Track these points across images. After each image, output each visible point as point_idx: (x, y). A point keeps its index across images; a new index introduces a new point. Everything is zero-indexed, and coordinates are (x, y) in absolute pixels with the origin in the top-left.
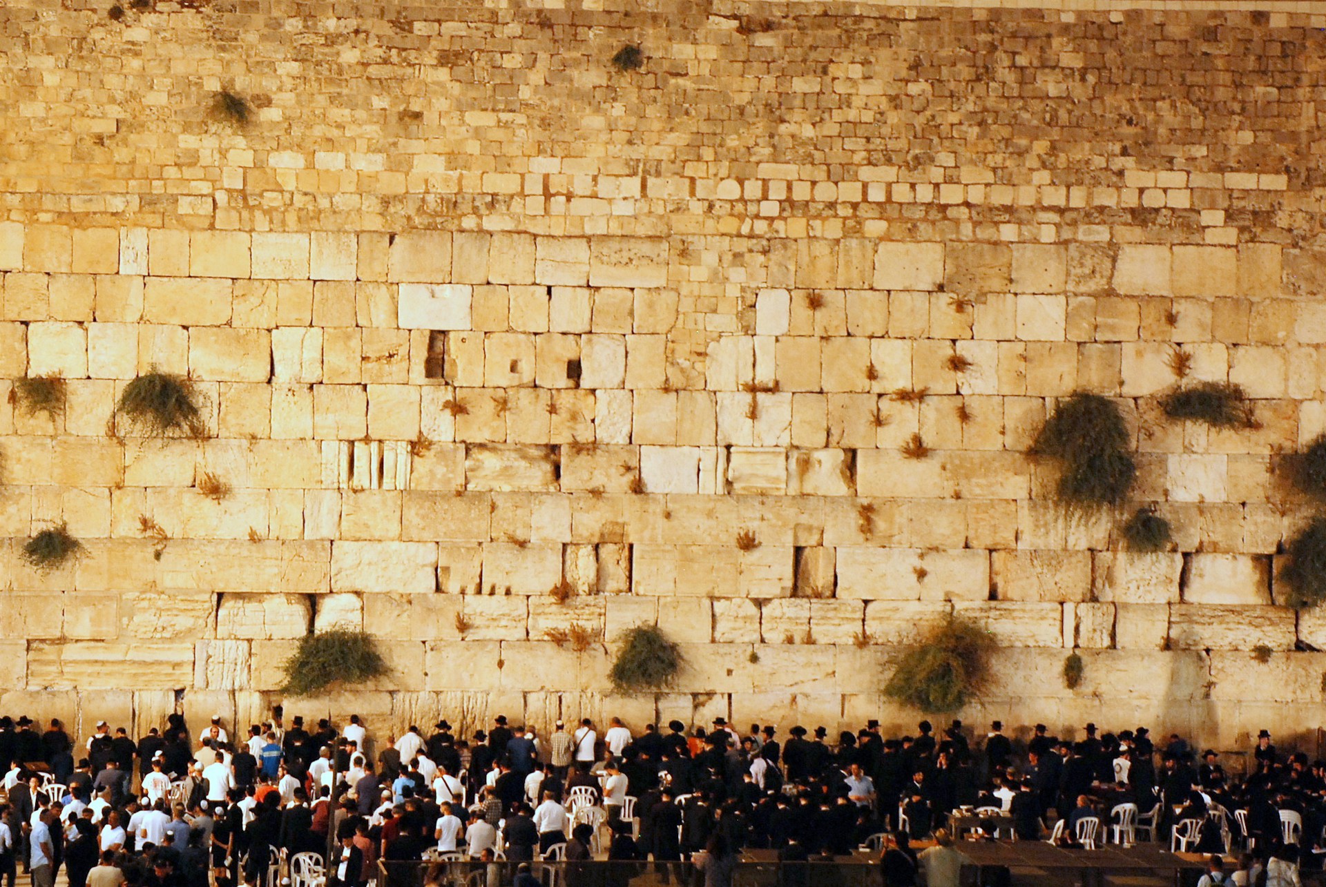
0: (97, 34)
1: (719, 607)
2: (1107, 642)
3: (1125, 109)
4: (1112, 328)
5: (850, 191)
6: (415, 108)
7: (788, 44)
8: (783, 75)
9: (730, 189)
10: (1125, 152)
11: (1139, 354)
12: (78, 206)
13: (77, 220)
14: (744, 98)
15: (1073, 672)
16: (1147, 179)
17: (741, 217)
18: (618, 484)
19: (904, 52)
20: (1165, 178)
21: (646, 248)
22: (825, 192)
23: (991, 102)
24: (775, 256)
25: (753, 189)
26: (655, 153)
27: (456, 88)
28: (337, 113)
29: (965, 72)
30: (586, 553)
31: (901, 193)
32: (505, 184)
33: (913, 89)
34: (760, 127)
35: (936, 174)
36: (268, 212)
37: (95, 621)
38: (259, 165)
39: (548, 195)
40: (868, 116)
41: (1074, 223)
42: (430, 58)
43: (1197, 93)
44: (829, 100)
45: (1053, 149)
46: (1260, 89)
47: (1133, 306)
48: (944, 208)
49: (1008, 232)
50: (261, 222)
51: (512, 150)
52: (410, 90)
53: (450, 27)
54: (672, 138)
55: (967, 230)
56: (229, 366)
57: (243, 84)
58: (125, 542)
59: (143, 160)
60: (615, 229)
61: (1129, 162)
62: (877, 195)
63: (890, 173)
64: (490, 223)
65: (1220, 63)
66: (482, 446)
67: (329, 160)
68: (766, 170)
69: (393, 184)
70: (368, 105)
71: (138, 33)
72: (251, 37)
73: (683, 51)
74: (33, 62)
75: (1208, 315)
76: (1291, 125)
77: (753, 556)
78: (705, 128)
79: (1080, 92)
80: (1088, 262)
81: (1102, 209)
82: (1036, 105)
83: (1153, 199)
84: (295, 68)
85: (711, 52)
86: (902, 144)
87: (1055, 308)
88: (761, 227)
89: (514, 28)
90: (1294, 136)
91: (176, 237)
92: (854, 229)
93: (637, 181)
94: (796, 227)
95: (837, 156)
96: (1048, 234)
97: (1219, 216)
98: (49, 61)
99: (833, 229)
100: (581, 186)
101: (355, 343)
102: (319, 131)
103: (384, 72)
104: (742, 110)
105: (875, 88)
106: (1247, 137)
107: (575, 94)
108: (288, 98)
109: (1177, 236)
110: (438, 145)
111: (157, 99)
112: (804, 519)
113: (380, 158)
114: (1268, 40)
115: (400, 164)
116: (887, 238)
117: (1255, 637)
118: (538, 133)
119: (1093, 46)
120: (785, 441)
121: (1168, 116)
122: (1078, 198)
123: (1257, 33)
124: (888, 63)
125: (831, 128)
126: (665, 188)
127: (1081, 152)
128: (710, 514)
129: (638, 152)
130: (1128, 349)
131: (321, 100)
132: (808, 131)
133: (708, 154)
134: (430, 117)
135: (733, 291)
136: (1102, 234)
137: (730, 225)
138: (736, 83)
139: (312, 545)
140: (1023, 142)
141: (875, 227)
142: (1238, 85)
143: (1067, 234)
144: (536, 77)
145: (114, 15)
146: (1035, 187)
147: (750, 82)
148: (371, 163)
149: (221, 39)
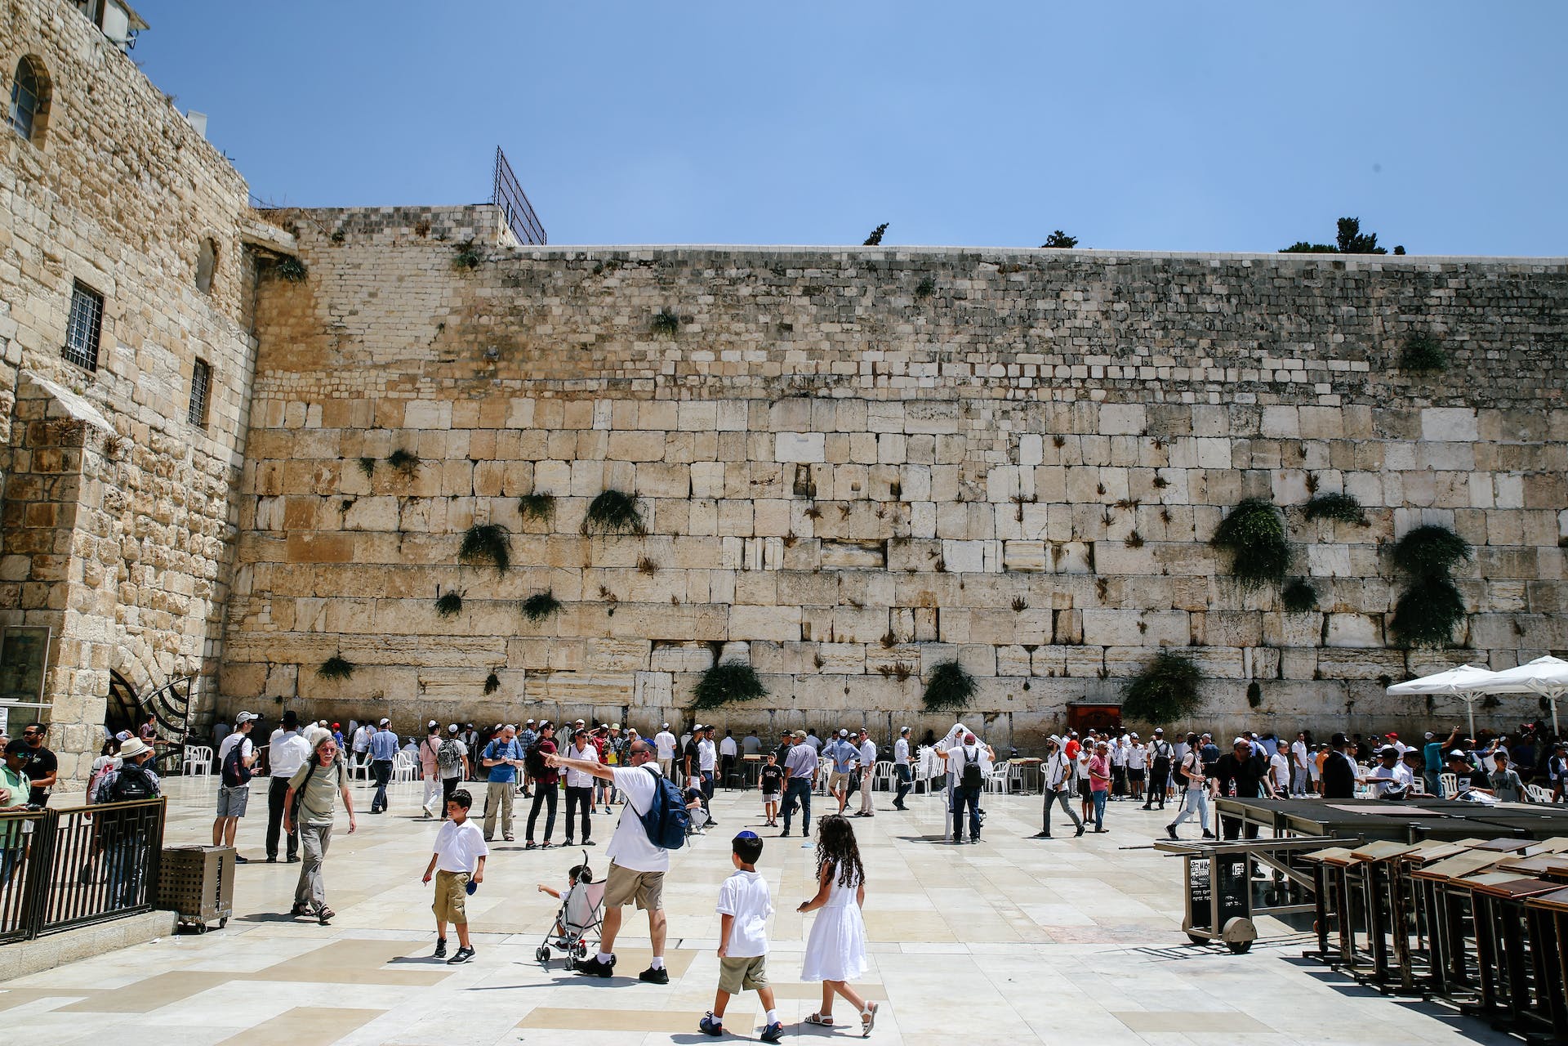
0: (586, 283)
1: (1002, 652)
2: (1275, 675)
3: (1258, 320)
4: (1264, 460)
5: (1079, 371)
6: (787, 320)
7: (1033, 279)
8: (1030, 298)
9: (999, 370)
10: (1260, 347)
11: (1283, 477)
12: (568, 386)
13: (569, 397)
14: (1006, 313)
15: (1254, 696)
16: (1277, 364)
17: (1007, 388)
18: (927, 565)
19: (1109, 285)
20: (1289, 363)
21: (943, 408)
22: (1063, 372)
23: (1170, 315)
24: (1031, 413)
25: (1014, 370)
26: (947, 348)
27: (814, 309)
28: (736, 326)
29: (1151, 296)
30: (907, 613)
31: (1114, 372)
32: (847, 368)
33: (1117, 307)
34: (1017, 331)
35: (1137, 361)
36: (690, 389)
37: (569, 657)
38: (685, 359)
39: (875, 374)
40: (1088, 324)
41: (1231, 392)
42: (798, 291)
43: (1304, 310)
44: (1061, 314)
45: (1213, 344)
46: (1345, 308)
47: (1276, 445)
48: (1144, 382)
49: (1188, 397)
50: (685, 393)
51: (850, 347)
52: (784, 310)
53: (809, 272)
54: (958, 338)
55: (1160, 396)
56: (662, 487)
57: (676, 309)
58: (590, 604)
59: (611, 358)
60: (921, 395)
61: (1264, 353)
62: (1097, 373)
63: (1105, 360)
64: (838, 392)
65: (1317, 292)
66: (833, 541)
67: (729, 356)
68: (1022, 358)
69: (772, 369)
70: (756, 321)
71: (612, 283)
72: (682, 282)
73: (963, 284)
74: (546, 301)
75: (1327, 451)
76: (1367, 330)
77: (1024, 614)
78: (979, 331)
79: (1227, 309)
80: (1244, 417)
81: (1249, 383)
82: (1200, 317)
83: (1282, 377)
84: (710, 299)
85: (981, 284)
86: (1113, 341)
87: (1224, 446)
88: (1020, 394)
89: (852, 272)
90: (1370, 337)
91: (630, 405)
92: (1086, 396)
93: (935, 366)
94: (1045, 393)
95: (1069, 349)
96: (1214, 398)
97: (1326, 388)
98: (556, 301)
99: (1070, 395)
100: (898, 368)
101: (746, 471)
102: (724, 337)
103: (767, 300)
104: (1004, 321)
105: (1092, 306)
106: (1339, 338)
107: (892, 311)
108: (705, 317)
109: (1300, 400)
110: (802, 344)
111: (621, 320)
112: (1058, 589)
113: (764, 353)
114: (1346, 278)
115: (777, 357)
116: (1107, 401)
117: (1377, 670)
118: (868, 336)
119: (1233, 281)
120: (1044, 537)
121: (1287, 325)
122: (1232, 375)
123: (1338, 274)
124: (1099, 292)
125: (1064, 332)
126: (955, 370)
127: (1232, 346)
128: (993, 586)
129: (936, 347)
130: (1275, 474)
131: (726, 318)
132: (1049, 334)
133: (982, 348)
134: (797, 327)
135: (1003, 436)
136: (1251, 399)
137: (1000, 393)
138: (1000, 304)
139: (715, 607)
140: (1193, 340)
141: (1098, 394)
142: (1330, 306)
143: (1227, 398)
144: (867, 301)
145: (597, 271)
146: (1203, 369)
147: (1008, 303)
148: (758, 357)
149: (664, 284)
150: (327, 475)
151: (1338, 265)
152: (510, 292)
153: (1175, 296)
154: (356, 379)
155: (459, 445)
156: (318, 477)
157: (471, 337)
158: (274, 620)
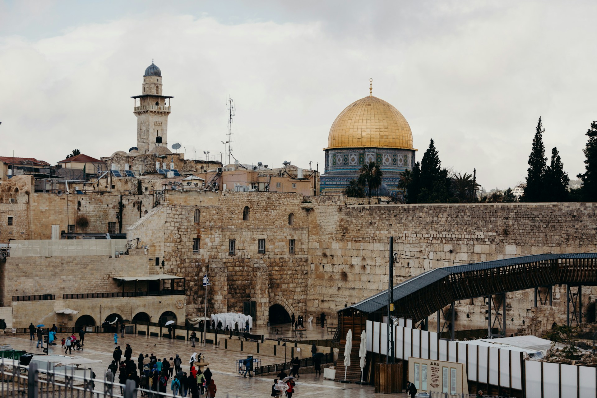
0: (358, 215)
2: (473, 311)
3: (475, 222)
4: (473, 258)
5: (441, 236)
6: (391, 224)
7: (433, 212)
8: (433, 217)
9: (427, 236)
10: (475, 229)
12: (356, 240)
13: (356, 242)
14: (428, 221)
15: (468, 316)
16: (478, 233)
17: (428, 240)
19: (447, 213)
20: (481, 233)
21: (416, 245)
22: (438, 236)
23: (458, 221)
24: (432, 246)
25: (429, 236)
26: (418, 230)
27: (395, 221)
28: (383, 225)
31: (447, 236)
32: (401, 235)
33: (449, 219)
34: (430, 226)
35: (452, 233)
38: (374, 233)
39: (406, 237)
40: (443, 223)
41: (469, 241)
42: (393, 216)
43: (484, 219)
44: (438, 221)
45: (466, 229)
46: (493, 218)
47: (476, 255)
48: (453, 238)
49: (460, 242)
50: (375, 241)
51: (402, 230)
52: (391, 221)
53: (395, 211)
54: (420, 228)
55: (455, 242)
56: (371, 263)
57: (373, 221)
59: (363, 232)
60: (413, 242)
61: (476, 231)
62: (444, 236)
63: (445, 233)
64: (399, 241)
66: (398, 276)
67: (382, 232)
68: (431, 232)
69: (389, 235)
70: (386, 224)
71: (363, 214)
72: (374, 214)
73: (421, 214)
74: (352, 219)
75: (486, 256)
76: (497, 224)
78: (424, 226)
79: (469, 219)
80: (471, 247)
81: (472, 239)
82: (464, 221)
83: (479, 237)
84: (378, 218)
85: (424, 214)
86: (447, 228)
87: (466, 255)
88: (430, 242)
89: (402, 211)
90: (497, 226)
91: (366, 244)
92: (441, 242)
93: (416, 235)
94: (434, 242)
95: (439, 230)
96: (465, 243)
97: (487, 240)
98: (354, 219)
99: (439, 242)
100: (409, 235)
101: (384, 260)
102: (381, 228)
103: (388, 218)
104: (428, 223)
105: (444, 219)
106: (491, 226)
107: (409, 221)
108: (378, 223)
109: (482, 243)
110: (394, 229)
111: (364, 223)
115: (389, 233)
116: (445, 243)
118: (404, 227)
119: (471, 211)
121: (481, 223)
122: (469, 237)
123: (492, 209)
124: (446, 215)
125: (439, 226)
126: (419, 236)
127: (470, 229)
129: (416, 230)
131: (381, 223)
132: (436, 226)
133: (424, 230)
134: (393, 225)
135: (427, 252)
136: (472, 243)
137: (426, 241)
138: (427, 219)
140: (462, 227)
141: (444, 241)
142: (490, 217)
143: (468, 243)
144: (404, 219)
145: (360, 211)
146: (464, 235)
147: (429, 219)
148: (386, 232)
149: (371, 214)
150: (320, 259)
151: (492, 206)
152: (346, 217)
153: (460, 216)
154: (324, 237)
155: (340, 253)
156: (319, 259)
157: (341, 227)
158: (314, 290)
